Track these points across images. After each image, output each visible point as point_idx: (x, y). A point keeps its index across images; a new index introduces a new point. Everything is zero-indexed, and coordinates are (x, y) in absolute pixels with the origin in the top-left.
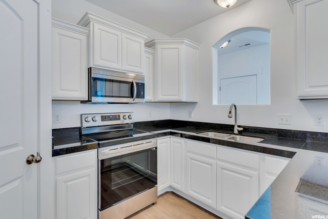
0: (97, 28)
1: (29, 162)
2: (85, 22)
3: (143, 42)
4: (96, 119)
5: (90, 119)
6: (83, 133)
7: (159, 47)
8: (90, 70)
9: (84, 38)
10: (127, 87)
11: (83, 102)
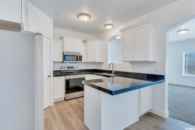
0: (65, 39)
1: (48, 77)
2: (62, 38)
3: (81, 41)
4: (66, 68)
5: (64, 68)
6: (62, 72)
7: (88, 42)
8: (63, 52)
9: (61, 43)
10: (76, 57)
11: (61, 62)
